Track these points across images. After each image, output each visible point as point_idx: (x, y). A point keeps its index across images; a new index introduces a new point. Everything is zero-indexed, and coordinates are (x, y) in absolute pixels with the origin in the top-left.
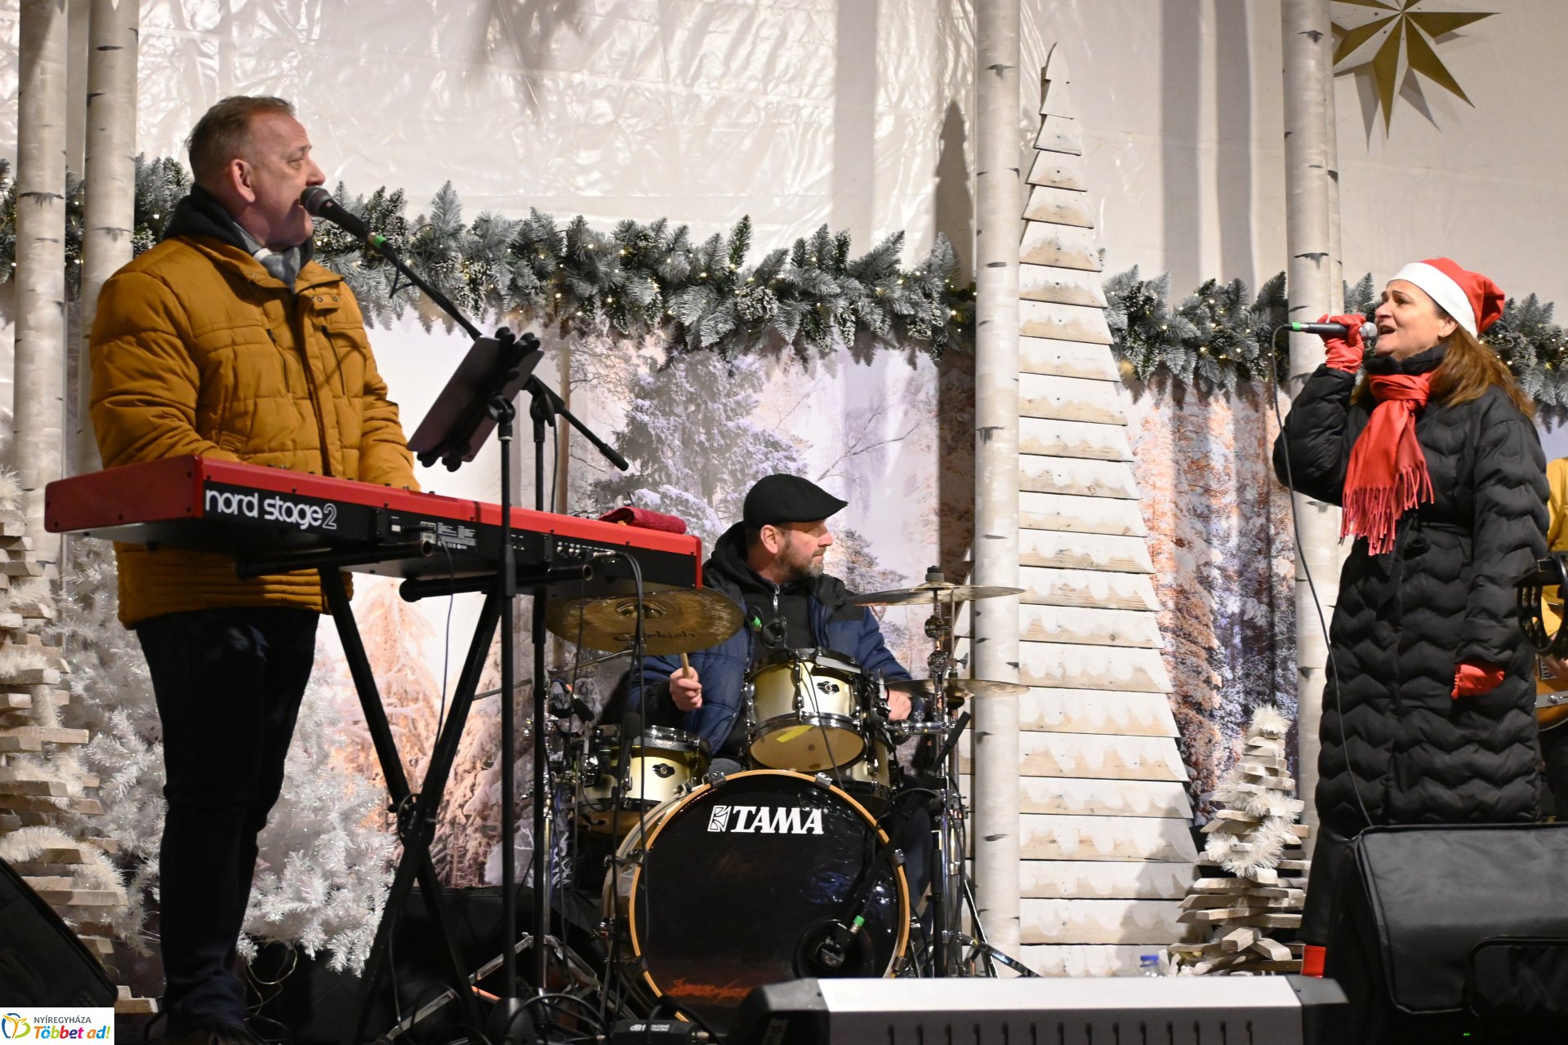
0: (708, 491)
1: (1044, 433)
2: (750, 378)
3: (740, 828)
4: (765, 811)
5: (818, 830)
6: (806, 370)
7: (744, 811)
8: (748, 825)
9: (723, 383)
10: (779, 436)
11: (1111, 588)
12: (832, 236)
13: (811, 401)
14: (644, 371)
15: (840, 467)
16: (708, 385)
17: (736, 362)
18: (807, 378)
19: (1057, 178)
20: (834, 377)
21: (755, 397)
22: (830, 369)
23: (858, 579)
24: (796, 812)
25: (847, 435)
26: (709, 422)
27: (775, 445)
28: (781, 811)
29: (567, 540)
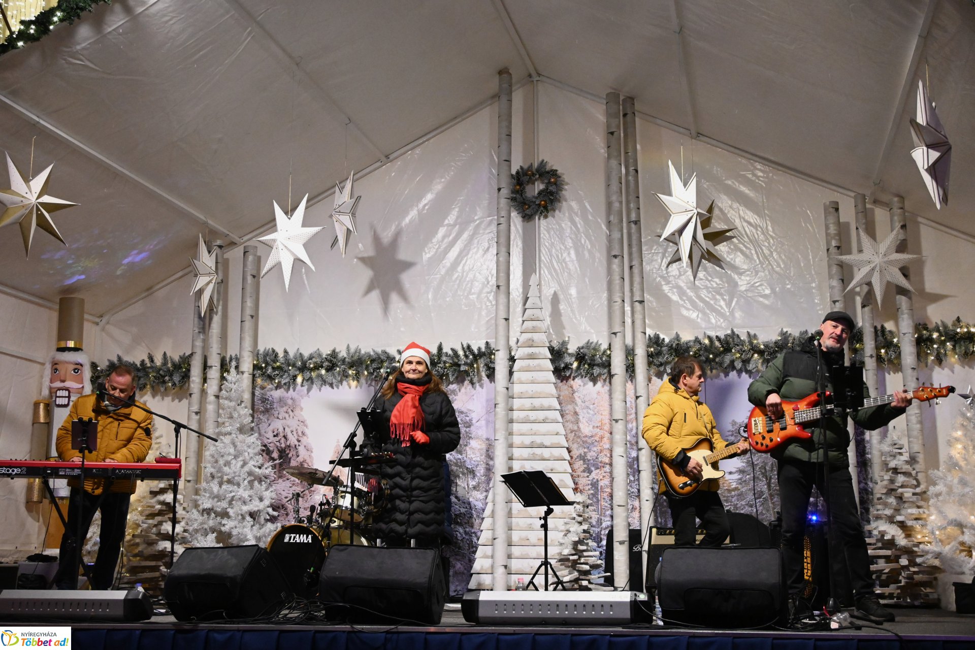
1: (527, 403)
3: (292, 541)
4: (298, 535)
5: (310, 542)
6: (473, 387)
7: (293, 535)
8: (293, 540)
10: (463, 410)
11: (551, 453)
12: (465, 346)
13: (474, 397)
15: (485, 416)
17: (449, 387)
18: (473, 390)
19: (533, 317)
20: (482, 388)
21: (455, 398)
22: (481, 386)
23: (490, 454)
24: (305, 536)
25: (487, 407)
27: (462, 412)
28: (302, 535)
29: (120, 469)
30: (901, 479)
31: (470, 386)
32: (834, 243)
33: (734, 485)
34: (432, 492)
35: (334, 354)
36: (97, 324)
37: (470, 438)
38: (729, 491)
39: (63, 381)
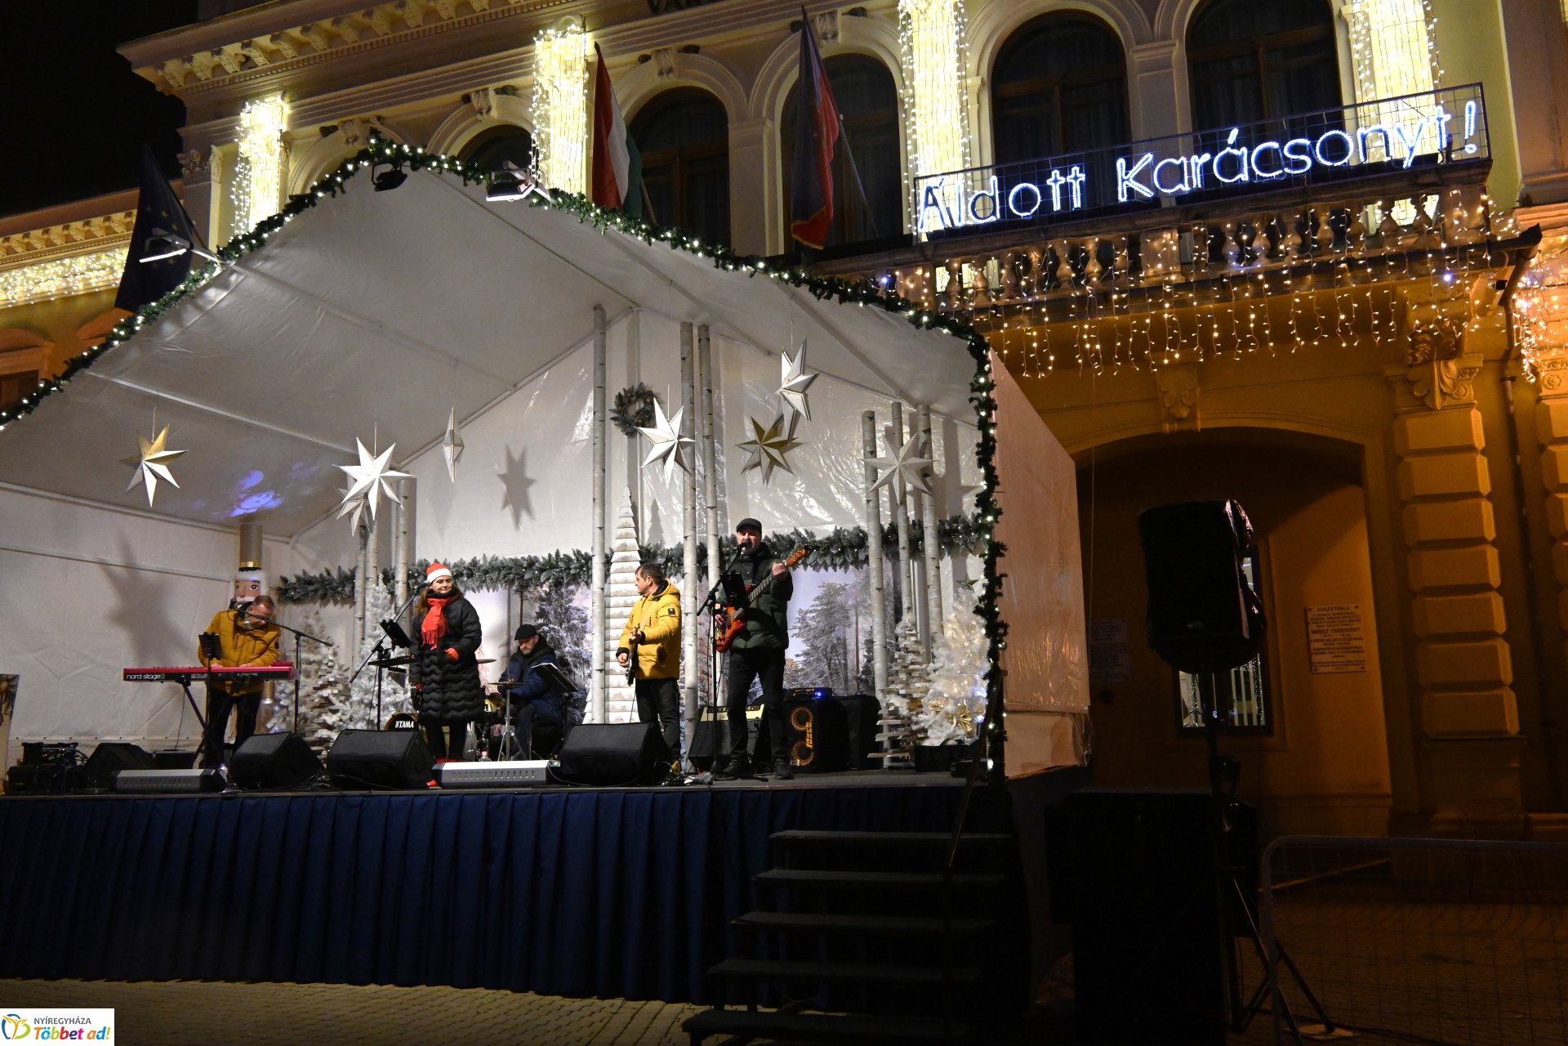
0: (561, 626)
1: (621, 600)
2: (572, 592)
4: (404, 722)
6: (588, 588)
7: (401, 722)
8: (401, 726)
9: (565, 595)
10: (580, 607)
13: (589, 596)
14: (543, 594)
16: (561, 596)
17: (568, 588)
18: (588, 590)
19: (625, 525)
21: (573, 597)
24: (409, 722)
26: (561, 606)
27: (579, 610)
28: (407, 722)
29: (240, 673)
30: (911, 657)
31: (585, 587)
32: (868, 449)
33: (800, 666)
34: (461, 683)
35: (474, 563)
36: (288, 543)
37: (586, 632)
38: (797, 671)
39: (243, 597)
